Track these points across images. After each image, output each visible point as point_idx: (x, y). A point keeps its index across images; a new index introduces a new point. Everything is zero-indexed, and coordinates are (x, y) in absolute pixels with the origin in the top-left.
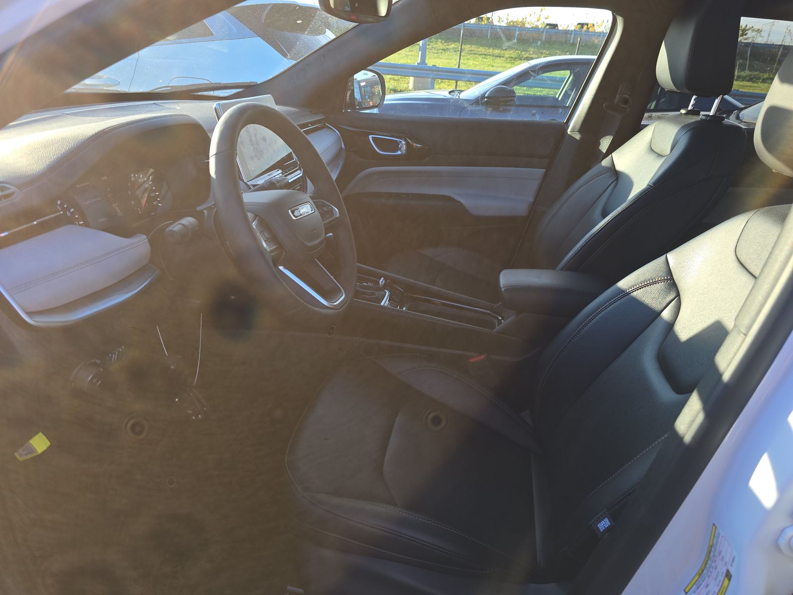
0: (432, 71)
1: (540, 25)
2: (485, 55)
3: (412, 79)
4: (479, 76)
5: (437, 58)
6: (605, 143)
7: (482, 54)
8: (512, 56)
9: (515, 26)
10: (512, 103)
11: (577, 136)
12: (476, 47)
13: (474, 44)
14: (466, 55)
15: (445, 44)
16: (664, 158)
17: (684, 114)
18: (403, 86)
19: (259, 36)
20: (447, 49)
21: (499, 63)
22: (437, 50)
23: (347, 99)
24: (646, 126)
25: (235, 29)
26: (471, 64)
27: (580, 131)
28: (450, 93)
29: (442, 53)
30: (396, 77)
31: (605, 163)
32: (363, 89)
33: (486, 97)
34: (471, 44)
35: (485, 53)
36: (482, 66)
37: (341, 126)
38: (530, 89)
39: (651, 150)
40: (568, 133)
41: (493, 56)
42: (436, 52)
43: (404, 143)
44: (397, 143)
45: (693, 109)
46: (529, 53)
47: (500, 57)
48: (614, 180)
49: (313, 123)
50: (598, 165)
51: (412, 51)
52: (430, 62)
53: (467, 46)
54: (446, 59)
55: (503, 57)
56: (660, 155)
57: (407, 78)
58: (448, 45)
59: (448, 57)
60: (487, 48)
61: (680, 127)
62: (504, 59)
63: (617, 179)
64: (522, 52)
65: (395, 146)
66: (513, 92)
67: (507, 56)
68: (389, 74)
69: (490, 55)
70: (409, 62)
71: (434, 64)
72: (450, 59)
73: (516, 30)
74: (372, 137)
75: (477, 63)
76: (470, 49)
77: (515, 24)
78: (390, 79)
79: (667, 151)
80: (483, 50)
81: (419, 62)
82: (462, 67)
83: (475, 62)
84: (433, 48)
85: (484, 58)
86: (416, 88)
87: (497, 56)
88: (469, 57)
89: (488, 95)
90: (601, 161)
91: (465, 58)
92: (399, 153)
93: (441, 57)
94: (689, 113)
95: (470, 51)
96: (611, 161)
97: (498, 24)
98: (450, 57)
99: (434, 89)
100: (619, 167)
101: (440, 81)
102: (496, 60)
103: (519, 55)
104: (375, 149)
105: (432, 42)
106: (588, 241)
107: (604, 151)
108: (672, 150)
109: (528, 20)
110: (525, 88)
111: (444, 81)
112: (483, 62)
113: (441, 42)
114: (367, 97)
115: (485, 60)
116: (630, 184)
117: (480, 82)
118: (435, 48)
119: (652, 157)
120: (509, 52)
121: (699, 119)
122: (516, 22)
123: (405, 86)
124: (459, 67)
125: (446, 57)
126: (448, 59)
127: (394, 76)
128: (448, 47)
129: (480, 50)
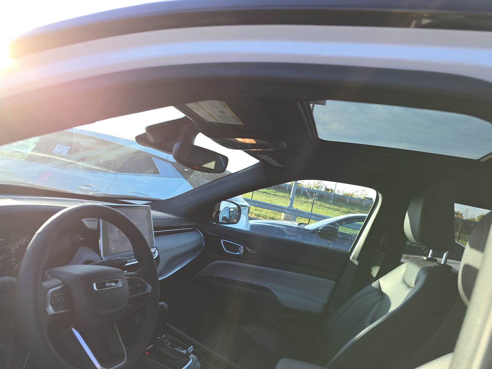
0: (295, 211)
1: (362, 197)
2: (329, 208)
3: (283, 214)
4: (320, 218)
5: (300, 205)
6: (375, 271)
7: (327, 208)
8: (345, 211)
9: (347, 196)
10: (336, 236)
11: (356, 263)
12: (324, 203)
13: (323, 202)
14: (318, 206)
15: (307, 199)
16: (412, 289)
17: (426, 260)
18: (278, 217)
19: (184, 178)
20: (308, 202)
21: (336, 214)
22: (302, 202)
23: (213, 216)
24: (403, 263)
25: (172, 173)
26: (320, 212)
27: (358, 259)
28: (299, 224)
29: (304, 203)
30: (275, 212)
31: (374, 284)
32: (231, 213)
33: (320, 230)
34: (321, 201)
35: (329, 207)
36: (327, 214)
37: (207, 232)
38: (354, 230)
39: (404, 282)
40: (350, 259)
41: (334, 209)
42: (301, 202)
43: (242, 247)
44: (238, 247)
45: (432, 257)
46: (355, 211)
47: (338, 210)
48: (380, 298)
49: (185, 227)
50: (369, 286)
51: (287, 200)
52: (295, 207)
53: (319, 202)
54: (306, 207)
55: (339, 211)
56: (409, 287)
57: (281, 213)
58: (308, 200)
59: (307, 206)
60: (330, 205)
61: (421, 268)
62: (340, 211)
63: (382, 298)
64: (351, 210)
65: (236, 249)
66: (337, 230)
67: (342, 210)
68: (271, 210)
69: (332, 209)
70: (284, 205)
71: (297, 208)
72: (308, 207)
73: (348, 198)
74: (223, 241)
75: (324, 212)
76: (321, 204)
77: (347, 195)
78: (271, 212)
79: (413, 285)
80: (328, 206)
81: (289, 206)
82: (314, 212)
83: (322, 211)
84: (299, 200)
85: (328, 210)
86: (286, 219)
87: (336, 210)
88: (319, 208)
89: (321, 229)
90: (372, 283)
91: (317, 208)
92: (238, 253)
93: (303, 205)
94: (428, 259)
95: (320, 205)
96: (378, 284)
97: (337, 193)
98: (308, 206)
99: (295, 221)
100: (385, 289)
101: (300, 218)
102: (335, 212)
103: (349, 211)
104: (223, 248)
105: (299, 197)
106: (352, 345)
107: (375, 276)
108: (416, 283)
109: (355, 194)
110: (351, 229)
111: (302, 218)
112: (328, 211)
113: (304, 198)
114: (233, 217)
115: (329, 211)
116: (389, 304)
117: (318, 221)
118: (300, 200)
119: (404, 287)
120: (343, 209)
121: (434, 266)
122: (348, 194)
123: (279, 217)
124: (311, 212)
125: (306, 206)
126: (307, 207)
127: (274, 211)
128: (308, 201)
129: (326, 205)
